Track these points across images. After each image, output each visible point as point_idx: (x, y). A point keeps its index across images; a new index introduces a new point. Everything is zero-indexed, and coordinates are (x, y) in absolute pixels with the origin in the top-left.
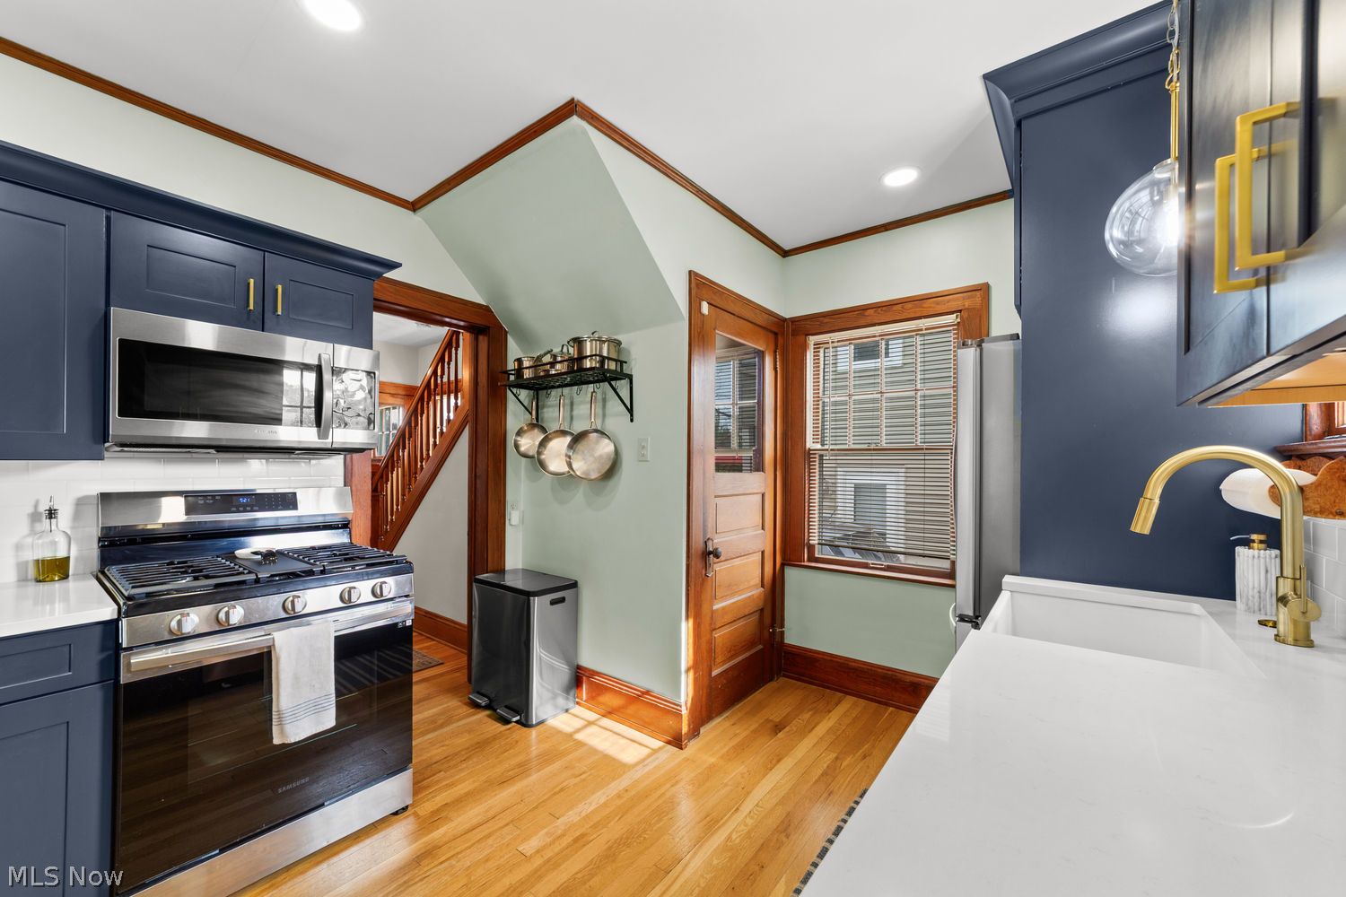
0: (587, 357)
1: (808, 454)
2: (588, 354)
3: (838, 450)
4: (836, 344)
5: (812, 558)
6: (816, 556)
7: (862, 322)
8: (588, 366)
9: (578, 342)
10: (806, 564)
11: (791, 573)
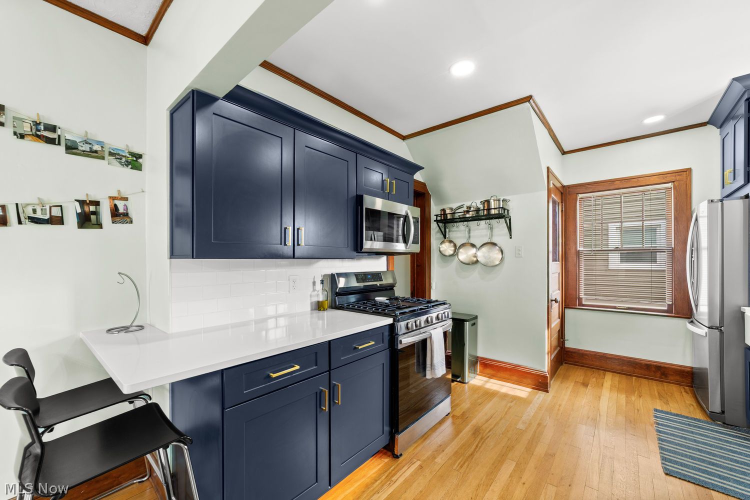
0: (492, 209)
1: (578, 253)
2: (493, 207)
3: (597, 251)
4: (596, 198)
5: (581, 304)
6: (583, 303)
7: (612, 187)
8: (493, 213)
9: (488, 202)
10: (578, 307)
11: (569, 313)
